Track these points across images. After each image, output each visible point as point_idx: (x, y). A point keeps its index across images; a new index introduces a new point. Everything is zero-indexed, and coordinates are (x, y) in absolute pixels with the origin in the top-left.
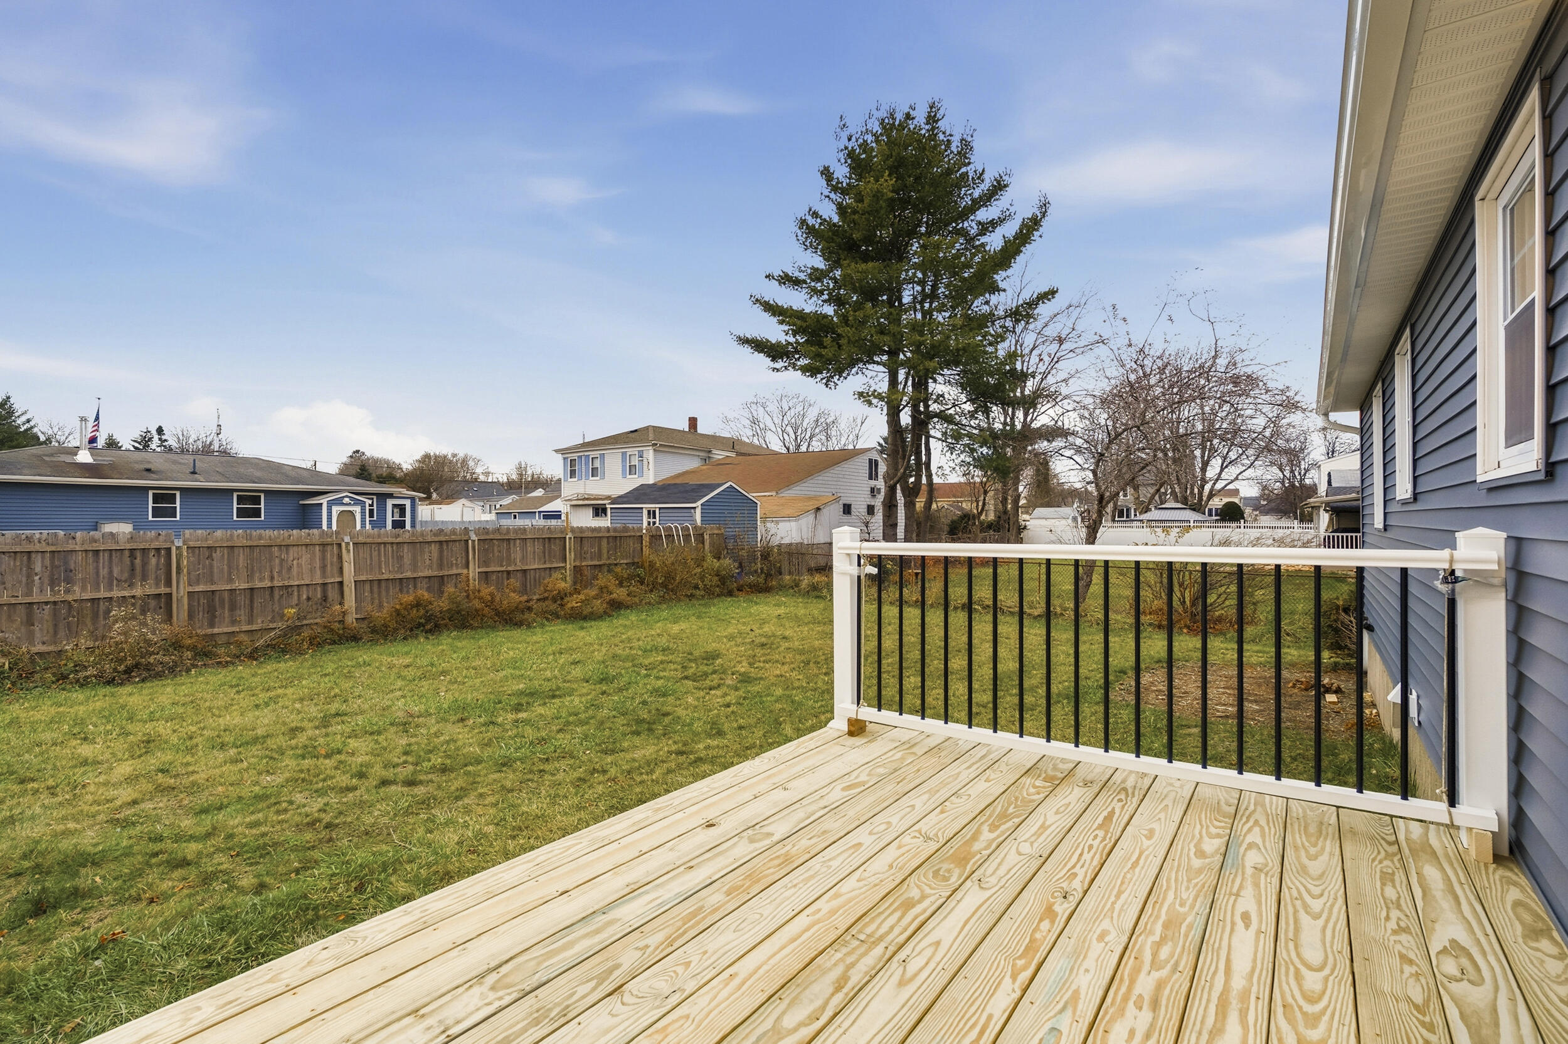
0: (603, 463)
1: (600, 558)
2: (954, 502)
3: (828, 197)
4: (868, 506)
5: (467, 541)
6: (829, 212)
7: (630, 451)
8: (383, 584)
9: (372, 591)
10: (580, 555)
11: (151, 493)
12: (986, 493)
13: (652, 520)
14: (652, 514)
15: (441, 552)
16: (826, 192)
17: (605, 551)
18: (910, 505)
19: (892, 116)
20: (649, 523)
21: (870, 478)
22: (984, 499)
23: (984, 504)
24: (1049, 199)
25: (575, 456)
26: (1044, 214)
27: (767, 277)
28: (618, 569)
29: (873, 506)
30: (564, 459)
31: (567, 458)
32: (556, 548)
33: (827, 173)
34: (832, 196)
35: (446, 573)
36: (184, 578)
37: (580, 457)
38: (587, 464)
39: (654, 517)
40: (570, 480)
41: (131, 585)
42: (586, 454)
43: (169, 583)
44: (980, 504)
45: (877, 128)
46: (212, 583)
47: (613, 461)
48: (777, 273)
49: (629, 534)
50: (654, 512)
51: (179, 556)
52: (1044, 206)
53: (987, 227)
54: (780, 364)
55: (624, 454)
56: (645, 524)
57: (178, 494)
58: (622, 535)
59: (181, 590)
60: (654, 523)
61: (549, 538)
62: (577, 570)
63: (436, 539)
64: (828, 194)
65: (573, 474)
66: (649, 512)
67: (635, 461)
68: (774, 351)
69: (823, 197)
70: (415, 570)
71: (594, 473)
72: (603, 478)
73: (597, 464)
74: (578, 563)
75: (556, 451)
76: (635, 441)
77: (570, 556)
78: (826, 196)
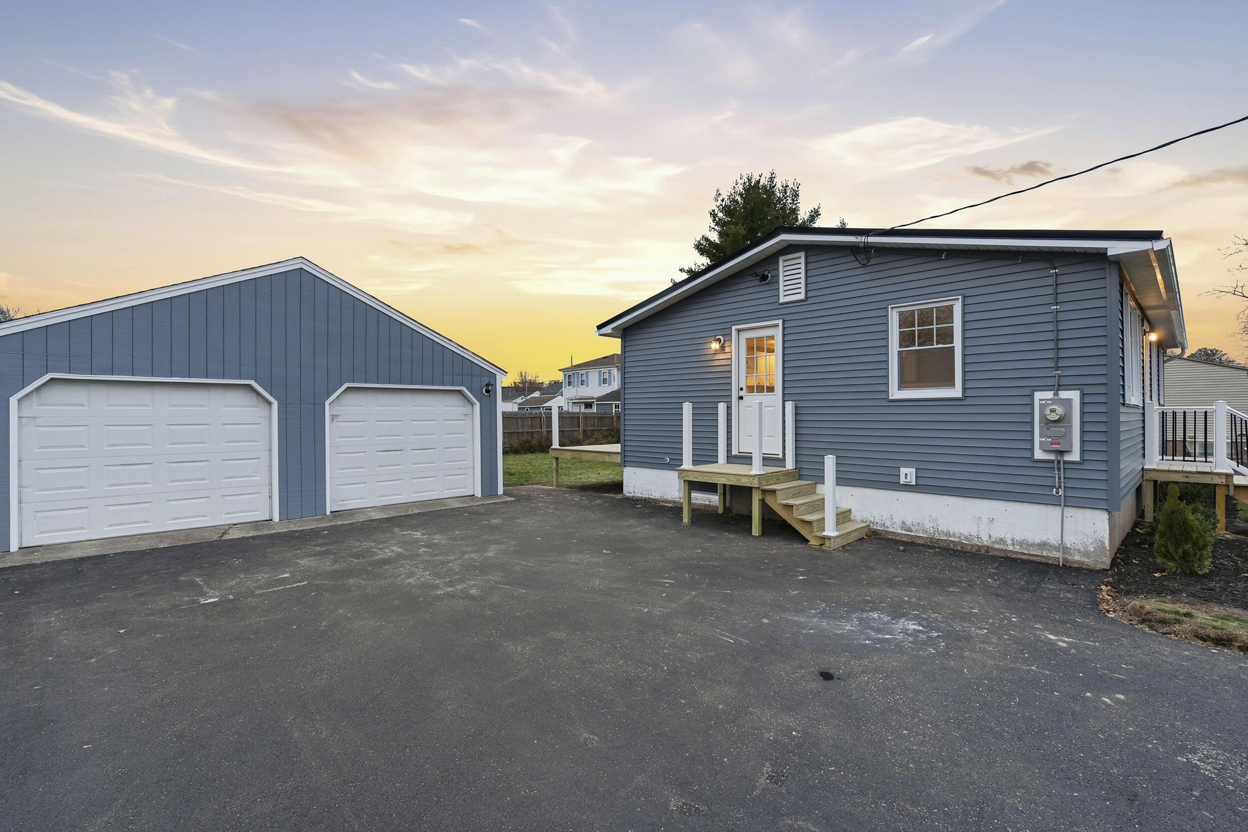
0: (587, 377)
1: (594, 427)
5: (541, 417)
6: (714, 237)
7: (603, 370)
8: (512, 434)
9: (508, 436)
10: (586, 425)
13: (617, 410)
14: (617, 406)
15: (532, 421)
16: (713, 225)
17: (596, 423)
19: (750, 180)
20: (616, 411)
25: (570, 373)
27: (680, 270)
28: (602, 432)
30: (565, 375)
31: (566, 374)
32: (576, 421)
33: (713, 214)
34: (716, 228)
35: (533, 431)
37: (574, 374)
38: (578, 377)
39: (618, 408)
40: (568, 387)
42: (577, 372)
45: (741, 190)
47: (594, 376)
48: (686, 268)
49: (607, 416)
50: (618, 405)
55: (600, 372)
56: (614, 412)
58: (604, 416)
60: (618, 411)
61: (573, 417)
62: (585, 431)
63: (530, 416)
64: (714, 227)
65: (570, 383)
66: (616, 405)
67: (606, 376)
69: (711, 229)
70: (523, 429)
71: (582, 383)
72: (587, 386)
73: (584, 378)
74: (584, 429)
75: (560, 370)
76: (607, 364)
77: (581, 425)
78: (712, 228)
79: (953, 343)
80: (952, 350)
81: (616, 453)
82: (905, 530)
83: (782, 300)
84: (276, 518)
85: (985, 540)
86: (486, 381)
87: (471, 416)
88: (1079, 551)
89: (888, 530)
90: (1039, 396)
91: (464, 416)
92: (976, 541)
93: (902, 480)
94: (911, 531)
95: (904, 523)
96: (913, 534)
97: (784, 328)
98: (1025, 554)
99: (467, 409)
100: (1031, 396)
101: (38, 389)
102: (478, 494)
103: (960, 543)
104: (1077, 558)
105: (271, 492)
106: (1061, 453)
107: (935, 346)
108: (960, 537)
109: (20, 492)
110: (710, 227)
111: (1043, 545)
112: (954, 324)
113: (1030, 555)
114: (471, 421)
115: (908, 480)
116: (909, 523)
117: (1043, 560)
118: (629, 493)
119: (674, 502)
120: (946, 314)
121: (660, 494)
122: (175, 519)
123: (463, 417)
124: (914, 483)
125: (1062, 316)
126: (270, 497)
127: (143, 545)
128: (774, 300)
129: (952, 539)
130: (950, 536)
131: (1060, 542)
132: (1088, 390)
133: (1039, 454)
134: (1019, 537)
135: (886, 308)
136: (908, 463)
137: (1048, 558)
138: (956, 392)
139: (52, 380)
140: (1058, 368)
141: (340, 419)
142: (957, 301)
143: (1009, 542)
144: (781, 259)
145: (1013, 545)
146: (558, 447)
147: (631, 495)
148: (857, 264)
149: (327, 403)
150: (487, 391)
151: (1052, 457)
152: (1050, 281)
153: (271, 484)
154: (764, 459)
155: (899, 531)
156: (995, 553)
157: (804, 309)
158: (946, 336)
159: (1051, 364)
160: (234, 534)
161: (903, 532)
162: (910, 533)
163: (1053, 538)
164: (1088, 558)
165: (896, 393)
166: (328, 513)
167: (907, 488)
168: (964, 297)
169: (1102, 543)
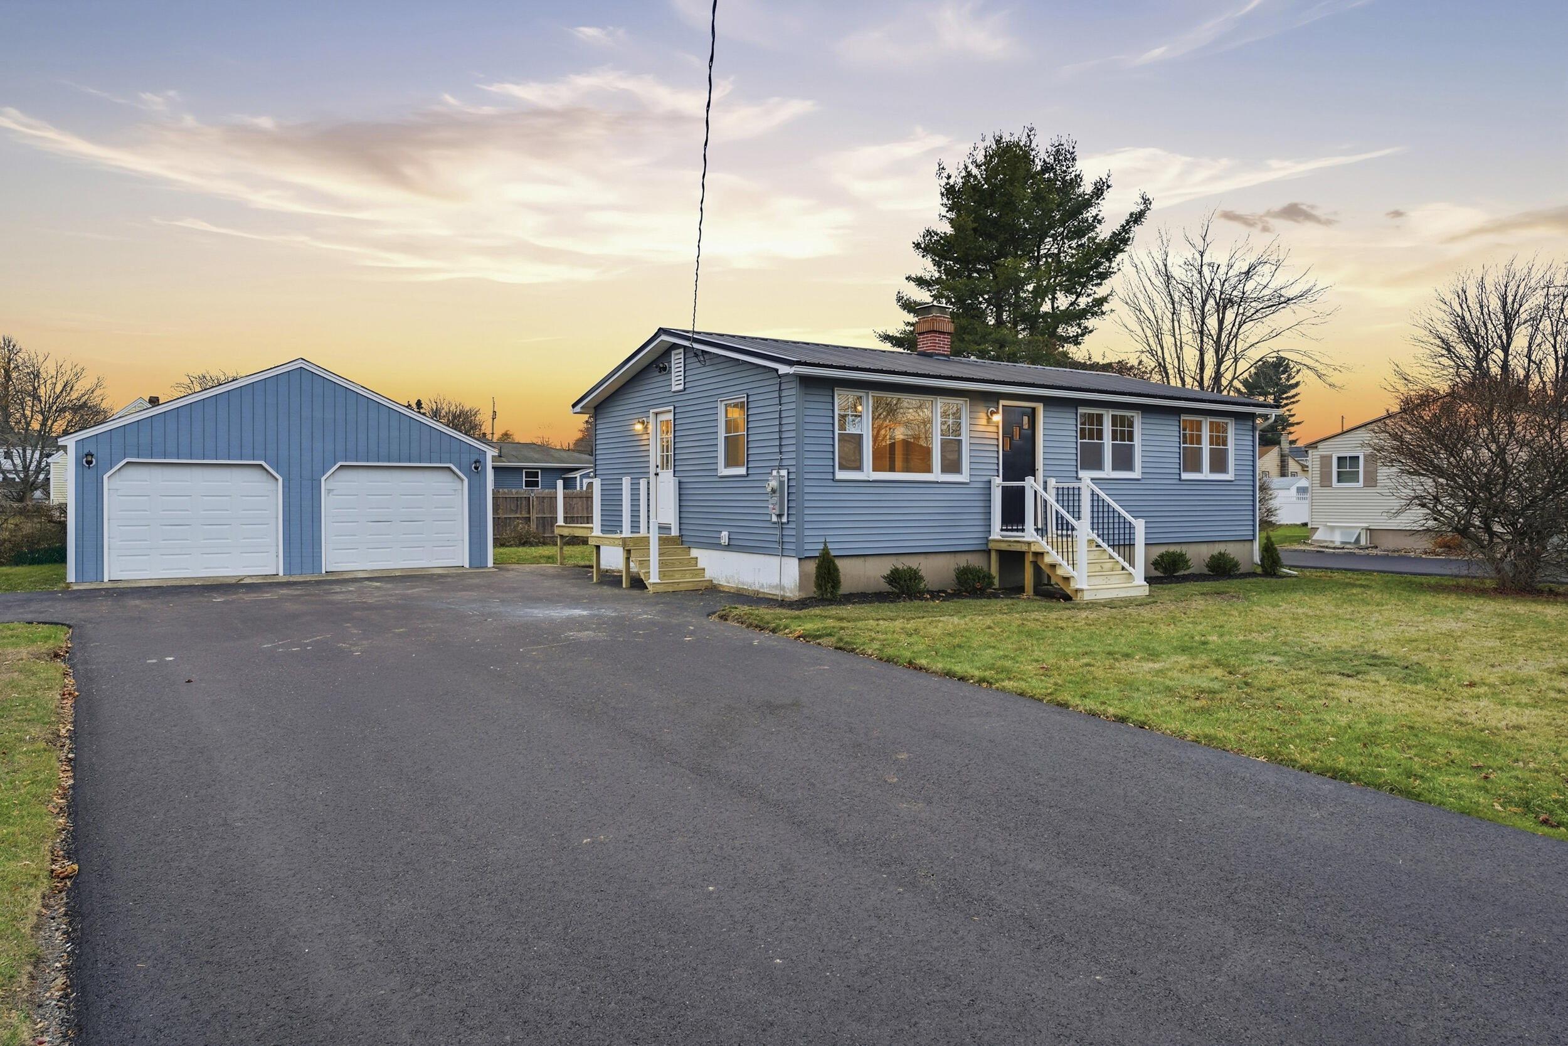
11: (524, 471)
27: (907, 279)
36: (535, 511)
41: (516, 513)
43: (529, 513)
46: (544, 513)
51: (533, 500)
57: (540, 471)
59: (534, 516)
79: (744, 432)
80: (743, 437)
83: (673, 389)
84: (281, 574)
85: (757, 587)
86: (475, 457)
87: (460, 491)
88: (789, 589)
92: (753, 587)
93: (722, 542)
96: (730, 585)
97: (674, 414)
98: (770, 592)
99: (456, 486)
100: (771, 474)
101: (119, 469)
102: (467, 565)
103: (748, 589)
104: (788, 594)
105: (277, 552)
106: (779, 516)
107: (739, 433)
108: (748, 586)
109: (109, 541)
113: (772, 594)
114: (460, 496)
115: (725, 541)
122: (206, 568)
123: (452, 492)
124: (727, 544)
125: (782, 414)
126: (277, 556)
127: (185, 583)
128: (670, 388)
129: (745, 587)
130: (744, 585)
131: (781, 583)
132: (791, 469)
133: (774, 518)
134: (769, 582)
135: (718, 401)
136: (728, 527)
137: (778, 596)
138: (744, 470)
139: (127, 463)
140: (781, 453)
141: (335, 492)
142: (745, 399)
143: (765, 586)
144: (673, 353)
145: (767, 588)
149: (323, 479)
150: (476, 468)
151: (777, 520)
152: (778, 387)
153: (278, 546)
154: (659, 528)
157: (683, 398)
158: (742, 426)
159: (778, 450)
160: (248, 581)
163: (779, 580)
165: (724, 471)
166: (324, 572)
167: (726, 548)
168: (748, 395)
169: (796, 580)
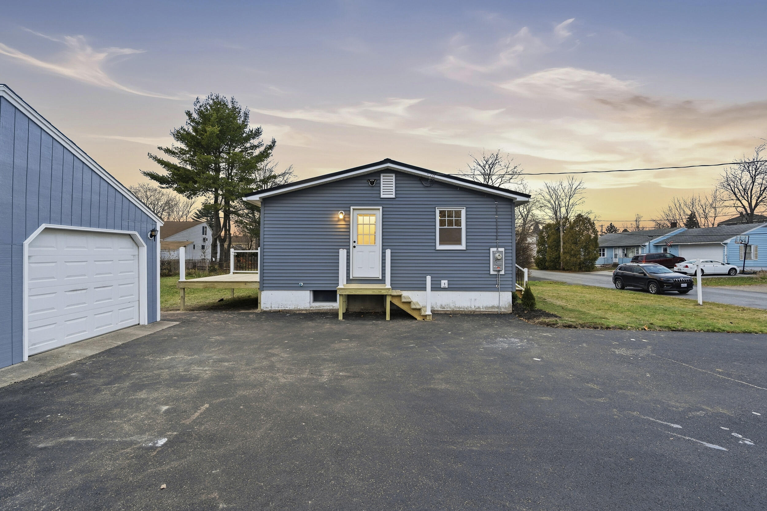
2: (238, 244)
3: (190, 124)
4: (202, 245)
6: (190, 130)
12: (252, 241)
16: (189, 121)
18: (222, 246)
19: (217, 99)
21: (203, 234)
22: (251, 244)
23: (251, 246)
24: (276, 140)
26: (274, 145)
27: (159, 148)
29: (204, 246)
33: (189, 114)
34: (191, 124)
44: (250, 245)
45: (211, 102)
48: (164, 148)
52: (274, 142)
53: (254, 147)
54: (164, 186)
64: (190, 123)
68: (161, 180)
78: (189, 123)
79: (461, 226)
80: (460, 229)
81: (256, 282)
82: (442, 308)
83: (382, 196)
85: (473, 308)
86: (150, 227)
87: (137, 256)
88: (503, 308)
89: (435, 309)
90: (492, 250)
91: (132, 256)
92: (470, 309)
93: (442, 286)
94: (445, 308)
95: (441, 305)
96: (445, 309)
97: (383, 211)
98: (487, 311)
99: (134, 251)
100: (489, 250)
102: (145, 322)
103: (464, 311)
104: (503, 310)
106: (499, 271)
107: (454, 227)
108: (464, 308)
110: (187, 122)
111: (493, 307)
112: (462, 218)
113: (488, 312)
115: (445, 286)
116: (443, 305)
117: (493, 313)
118: (267, 308)
119: (306, 310)
120: (458, 214)
121: (295, 306)
123: (132, 258)
124: (447, 287)
125: (499, 220)
128: (378, 195)
129: (461, 309)
130: (460, 308)
131: (498, 305)
132: (507, 248)
133: (492, 272)
134: (485, 305)
135: (435, 208)
136: (444, 278)
137: (494, 312)
138: (463, 247)
140: (497, 239)
142: (463, 209)
143: (481, 307)
144: (382, 175)
145: (483, 308)
146: (184, 280)
147: (268, 309)
148: (421, 185)
149: (26, 243)
150: (151, 236)
151: (496, 273)
152: (495, 206)
155: (439, 309)
156: (477, 313)
157: (394, 203)
158: (458, 223)
159: (495, 237)
161: (441, 309)
162: (444, 309)
163: (496, 304)
164: (506, 309)
165: (439, 247)
166: (26, 359)
167: (445, 289)
168: (467, 208)
169: (510, 303)
